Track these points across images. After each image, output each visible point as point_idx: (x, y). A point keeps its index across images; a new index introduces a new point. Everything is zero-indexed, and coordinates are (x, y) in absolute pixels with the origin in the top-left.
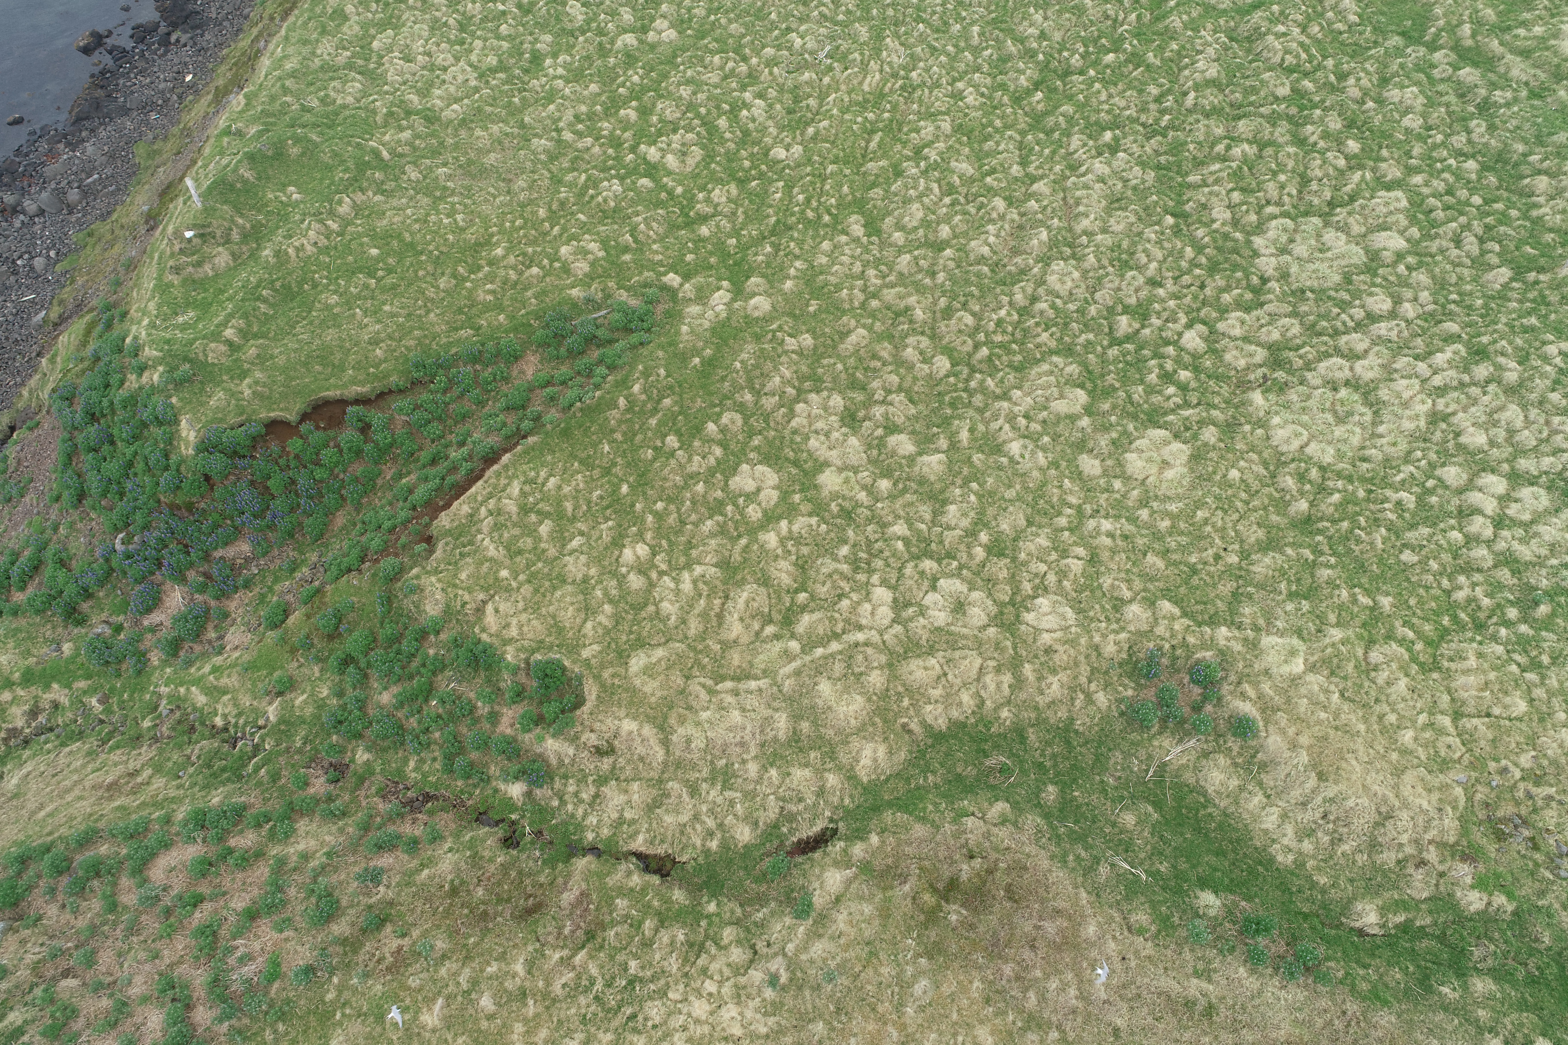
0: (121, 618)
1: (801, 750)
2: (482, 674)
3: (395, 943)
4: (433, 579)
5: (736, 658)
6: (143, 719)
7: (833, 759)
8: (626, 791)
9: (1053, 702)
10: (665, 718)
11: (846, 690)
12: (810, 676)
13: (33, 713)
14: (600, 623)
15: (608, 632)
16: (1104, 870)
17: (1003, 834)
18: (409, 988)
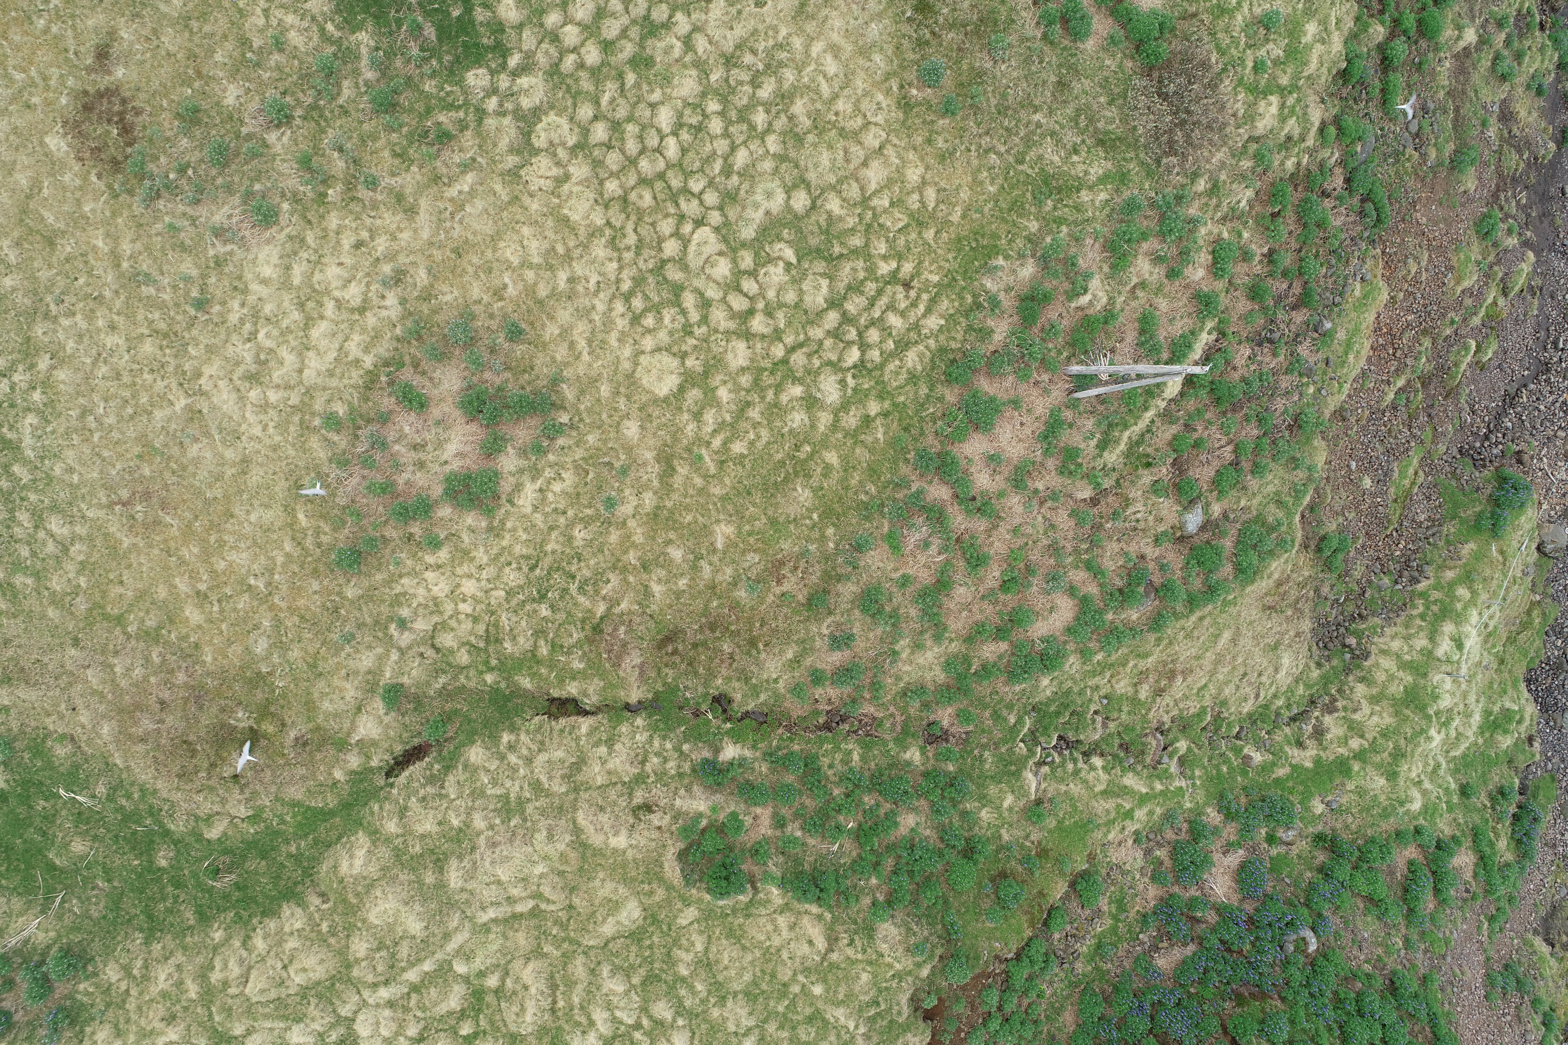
0: (1274, 852)
1: (432, 852)
2: (807, 866)
3: (786, 587)
4: (898, 966)
5: (522, 939)
6: (1189, 749)
7: (396, 848)
8: (609, 773)
9: (167, 959)
10: (583, 857)
11: (391, 928)
12: (434, 935)
13: (1319, 733)
14: (687, 951)
15: (676, 942)
16: (101, 790)
17: (206, 805)
18: (755, 551)
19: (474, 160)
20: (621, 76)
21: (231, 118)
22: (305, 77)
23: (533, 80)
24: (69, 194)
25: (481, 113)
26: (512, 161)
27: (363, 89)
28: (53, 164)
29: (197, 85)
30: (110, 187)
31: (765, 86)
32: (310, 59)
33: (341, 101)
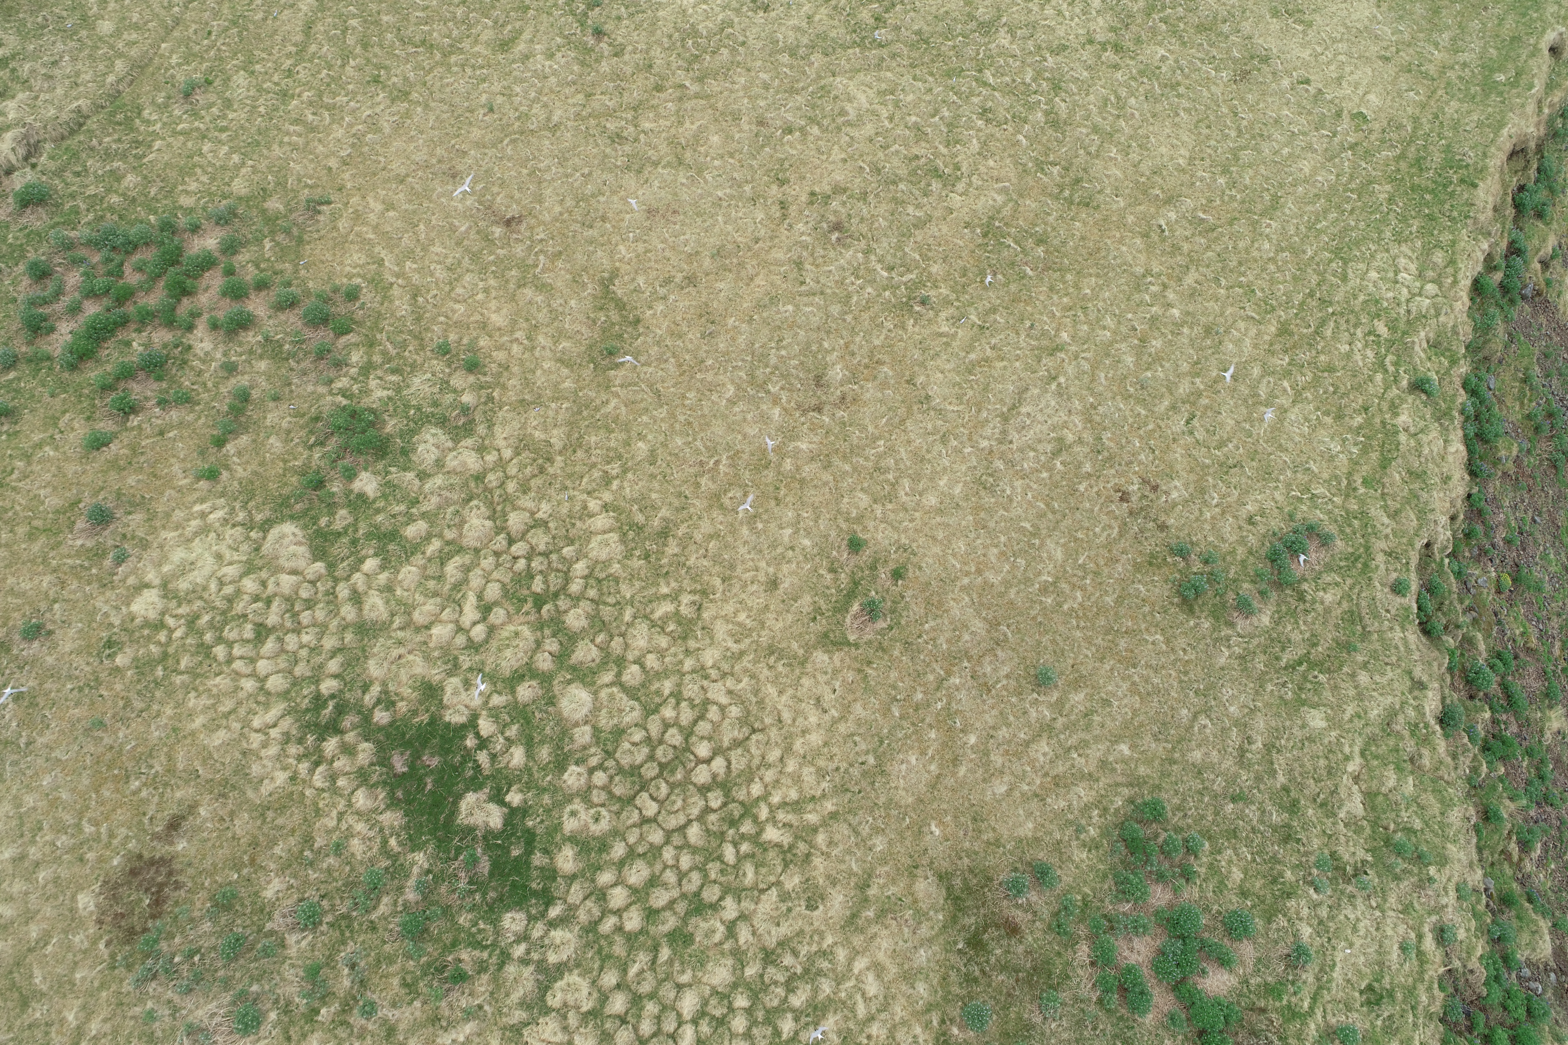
19: (480, 1007)
20: (656, 949)
21: (262, 911)
22: (350, 885)
23: (569, 935)
24: (70, 956)
25: (505, 957)
26: (519, 1015)
27: (399, 909)
28: (73, 920)
29: (245, 871)
30: (113, 956)
31: (799, 992)
32: (362, 870)
33: (373, 916)
